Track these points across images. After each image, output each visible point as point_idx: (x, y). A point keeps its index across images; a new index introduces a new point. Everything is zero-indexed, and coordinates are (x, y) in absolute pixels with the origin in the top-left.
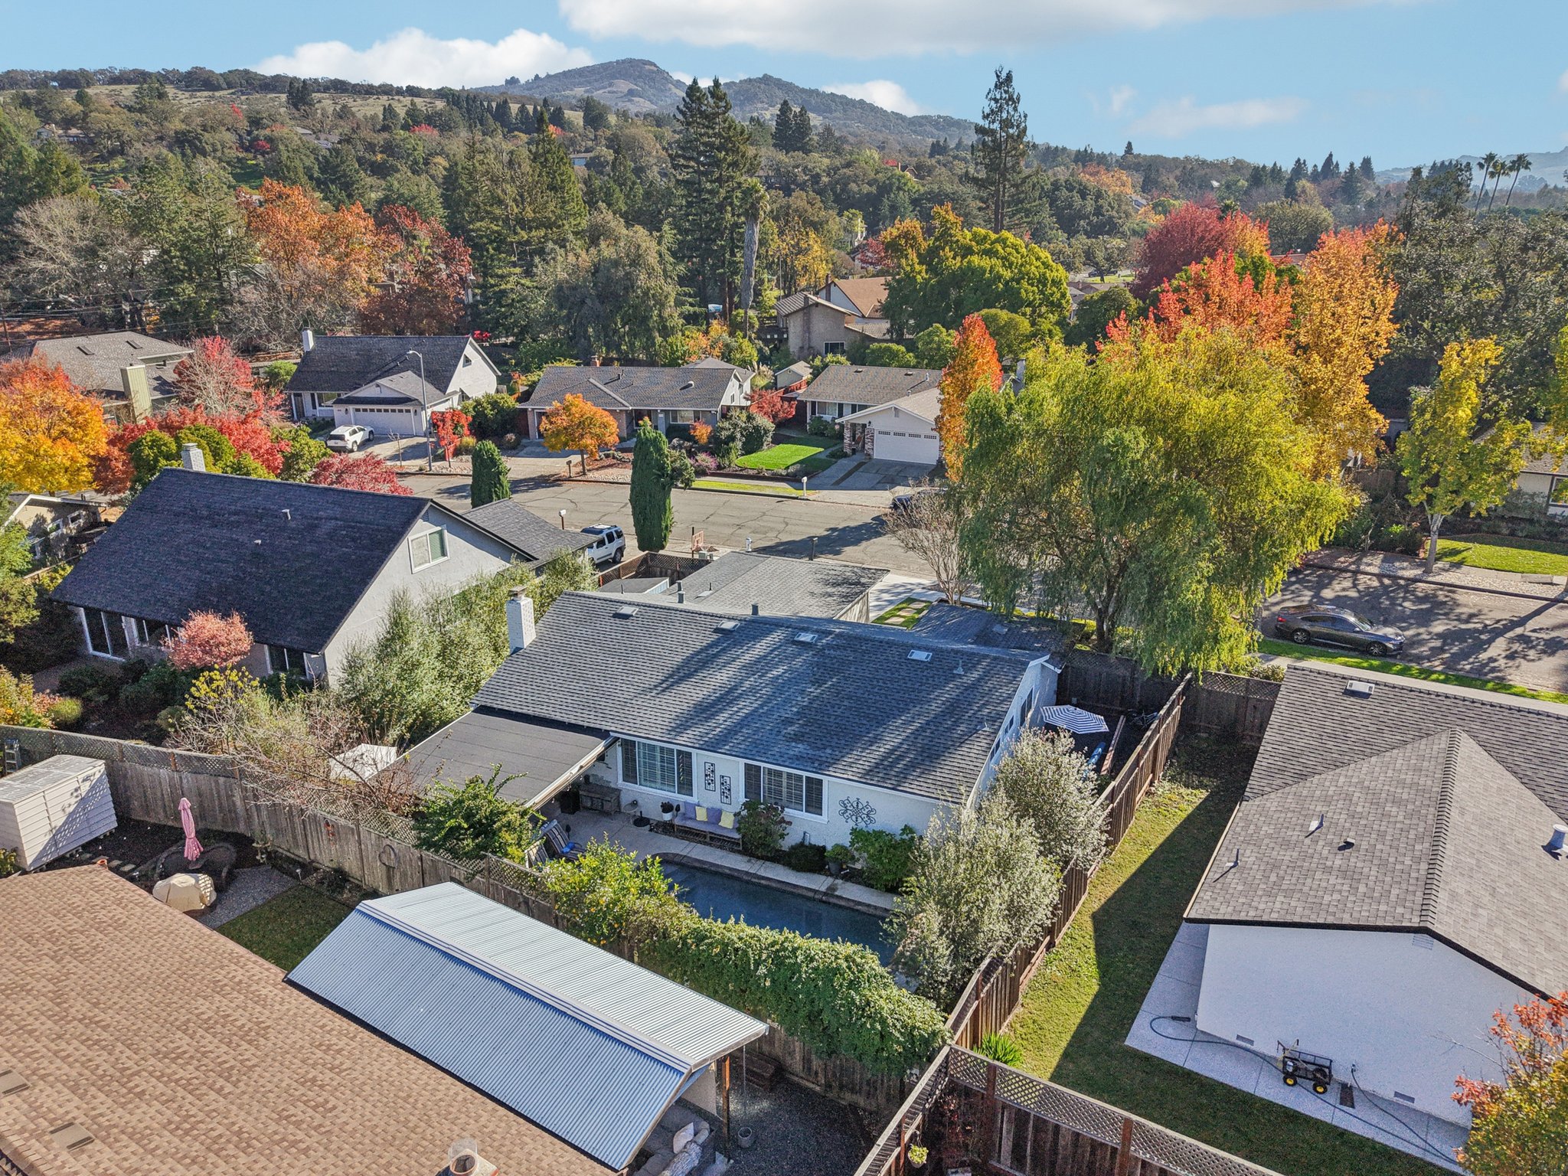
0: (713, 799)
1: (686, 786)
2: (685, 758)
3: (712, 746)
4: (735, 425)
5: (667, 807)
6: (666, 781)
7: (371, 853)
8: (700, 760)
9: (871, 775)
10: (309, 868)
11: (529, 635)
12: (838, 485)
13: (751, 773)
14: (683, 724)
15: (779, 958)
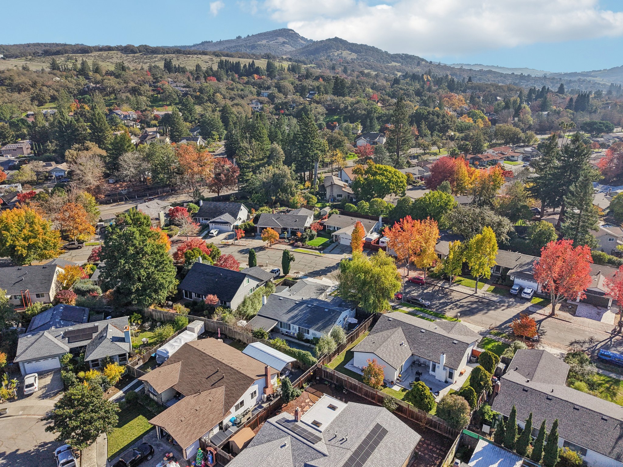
0: (294, 331)
1: (290, 329)
2: (290, 325)
3: (293, 323)
4: (307, 234)
5: (287, 332)
6: (287, 328)
7: (245, 337)
8: (292, 325)
9: (316, 330)
10: (235, 339)
11: (265, 302)
12: (330, 252)
13: (299, 328)
14: (289, 320)
15: (299, 353)
